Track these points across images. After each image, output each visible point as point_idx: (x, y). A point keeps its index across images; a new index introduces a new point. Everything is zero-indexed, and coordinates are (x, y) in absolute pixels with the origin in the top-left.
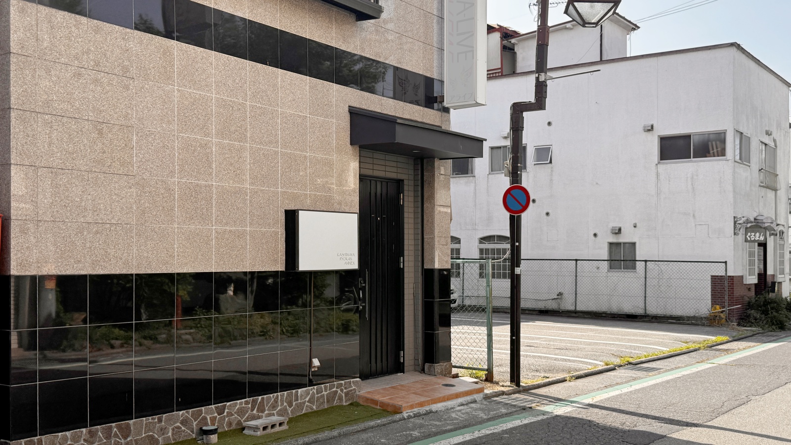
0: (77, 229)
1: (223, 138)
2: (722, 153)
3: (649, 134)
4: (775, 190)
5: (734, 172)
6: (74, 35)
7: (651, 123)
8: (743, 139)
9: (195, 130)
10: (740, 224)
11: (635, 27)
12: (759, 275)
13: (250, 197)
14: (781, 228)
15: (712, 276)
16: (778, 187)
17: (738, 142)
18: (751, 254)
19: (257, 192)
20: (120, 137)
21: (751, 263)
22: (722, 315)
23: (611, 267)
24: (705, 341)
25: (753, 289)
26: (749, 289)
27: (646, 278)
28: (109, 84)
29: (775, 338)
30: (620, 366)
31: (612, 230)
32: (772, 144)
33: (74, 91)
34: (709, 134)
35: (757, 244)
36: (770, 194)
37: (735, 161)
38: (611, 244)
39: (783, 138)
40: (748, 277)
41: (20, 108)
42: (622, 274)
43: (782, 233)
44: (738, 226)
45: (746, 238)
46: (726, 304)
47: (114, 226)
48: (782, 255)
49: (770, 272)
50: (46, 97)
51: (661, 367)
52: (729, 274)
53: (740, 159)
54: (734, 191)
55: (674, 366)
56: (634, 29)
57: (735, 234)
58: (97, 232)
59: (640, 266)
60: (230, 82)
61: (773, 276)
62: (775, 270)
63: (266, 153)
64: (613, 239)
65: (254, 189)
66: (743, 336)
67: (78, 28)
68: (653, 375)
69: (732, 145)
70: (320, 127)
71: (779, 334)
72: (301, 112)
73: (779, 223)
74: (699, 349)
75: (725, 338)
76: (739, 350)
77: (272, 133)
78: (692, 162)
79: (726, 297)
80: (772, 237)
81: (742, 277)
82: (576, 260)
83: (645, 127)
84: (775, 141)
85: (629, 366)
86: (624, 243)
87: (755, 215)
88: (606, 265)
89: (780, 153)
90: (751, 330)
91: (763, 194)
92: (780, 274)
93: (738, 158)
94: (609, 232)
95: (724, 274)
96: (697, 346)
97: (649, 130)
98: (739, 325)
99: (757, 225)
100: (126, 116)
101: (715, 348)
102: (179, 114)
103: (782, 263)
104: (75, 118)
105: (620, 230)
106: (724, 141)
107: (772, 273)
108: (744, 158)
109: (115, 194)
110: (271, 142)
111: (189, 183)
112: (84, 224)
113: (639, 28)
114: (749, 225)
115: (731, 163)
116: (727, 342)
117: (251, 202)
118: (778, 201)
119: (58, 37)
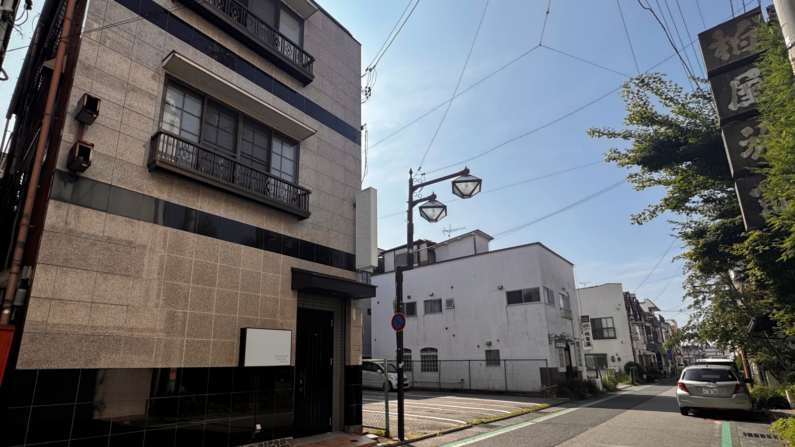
0: (77, 338)
1: (198, 284)
2: (539, 299)
3: (501, 291)
4: (572, 320)
5: (546, 309)
6: (95, 222)
7: (501, 285)
8: (549, 293)
9: (177, 279)
10: (552, 338)
11: (492, 238)
12: (567, 367)
13: (215, 320)
14: (577, 340)
15: (540, 368)
16: (573, 318)
17: (546, 294)
18: (561, 355)
19: (220, 317)
20: (120, 282)
21: (561, 360)
22: (548, 391)
23: (488, 364)
24: (534, 407)
25: (564, 374)
26: (562, 375)
27: (505, 370)
28: (116, 250)
29: (576, 405)
30: (476, 425)
31: (486, 343)
32: (567, 295)
33: (88, 254)
34: (531, 289)
35: (563, 349)
36: (569, 322)
37: (545, 304)
38: (487, 351)
39: (572, 291)
40: (560, 368)
41: (45, 262)
42: (493, 368)
43: (578, 343)
44: (551, 339)
45: (556, 346)
46: (549, 384)
47: (107, 337)
48: (580, 356)
49: (574, 365)
50: (67, 256)
51: (501, 425)
52: (549, 367)
53: (549, 302)
54: (547, 320)
55: (509, 424)
56: (491, 239)
57: (550, 344)
58: (93, 341)
59: (502, 363)
60: (206, 251)
61: (576, 368)
62: (577, 364)
63: (229, 293)
64: (487, 348)
65: (218, 315)
66: (558, 403)
67: (98, 218)
68: (493, 431)
69: (543, 295)
70: (270, 279)
71: (580, 402)
72: (256, 270)
73: (575, 337)
74: (530, 412)
75: (547, 405)
76: (553, 412)
77: (234, 282)
78: (523, 305)
79: (549, 380)
80: (573, 345)
81: (557, 368)
82: (469, 361)
83: (498, 287)
84: (567, 293)
85: (482, 424)
86: (494, 350)
87: (561, 333)
88: (484, 363)
89: (571, 299)
90: (564, 400)
91: (564, 322)
92: (580, 366)
93: (547, 302)
94: (485, 344)
95: (546, 367)
96: (529, 410)
97: (500, 289)
98: (557, 397)
99: (561, 339)
100: (126, 270)
101: (539, 411)
102: (166, 269)
103: (580, 360)
104: (87, 270)
105: (490, 343)
106: (538, 293)
107: (575, 366)
108: (551, 302)
109: (111, 317)
110: (233, 287)
111: (170, 311)
112: (83, 336)
113: (494, 239)
114: (557, 339)
115: (543, 305)
116: (548, 407)
117: (215, 323)
118: (574, 326)
119: (82, 223)
